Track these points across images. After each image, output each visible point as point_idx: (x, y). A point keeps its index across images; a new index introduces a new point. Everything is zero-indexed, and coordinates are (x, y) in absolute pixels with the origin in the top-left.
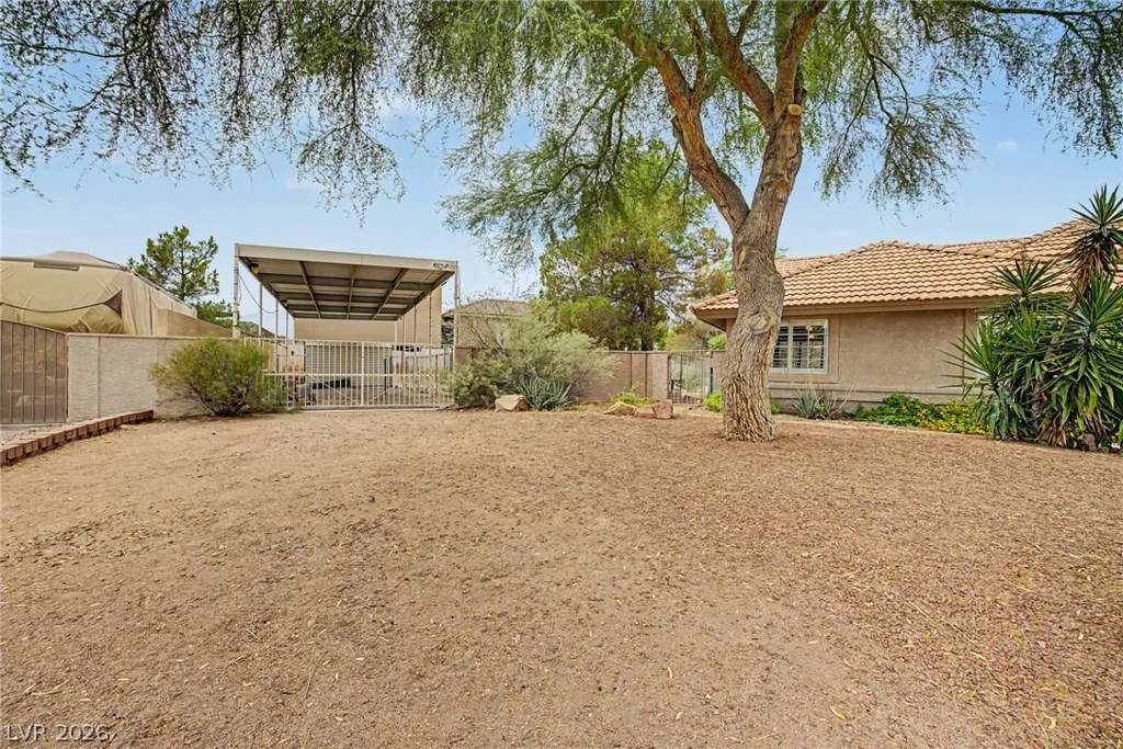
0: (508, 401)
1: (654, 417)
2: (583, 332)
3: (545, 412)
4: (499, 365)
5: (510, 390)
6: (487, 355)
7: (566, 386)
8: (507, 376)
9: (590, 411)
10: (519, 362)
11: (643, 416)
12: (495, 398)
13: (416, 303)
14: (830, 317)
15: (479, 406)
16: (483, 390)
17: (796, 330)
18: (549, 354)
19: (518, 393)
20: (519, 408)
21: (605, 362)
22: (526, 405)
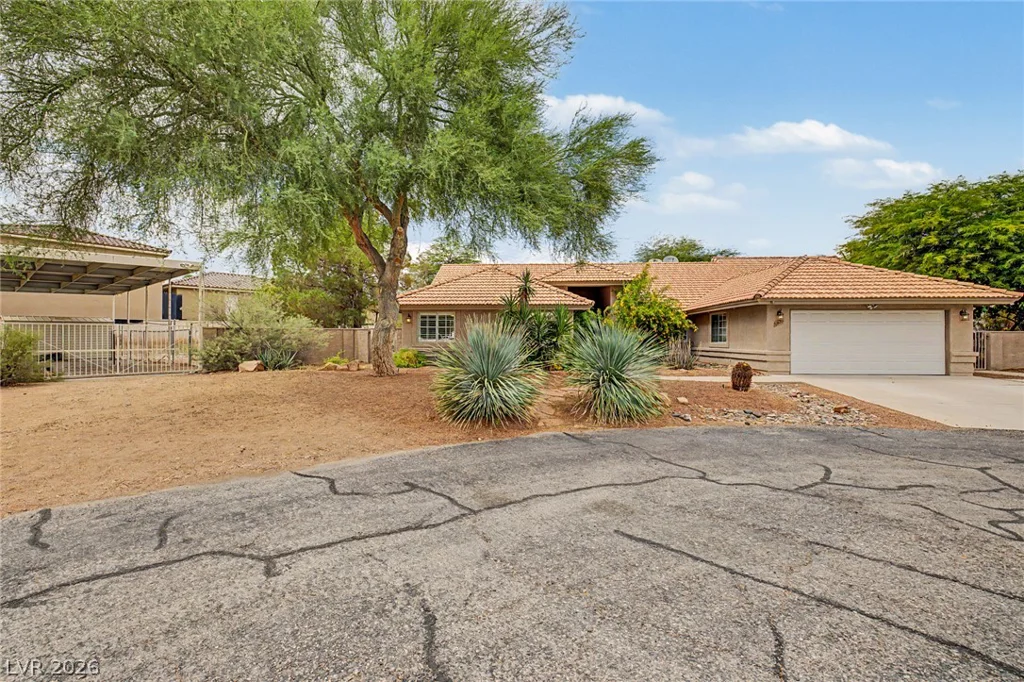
0: (251, 365)
1: (348, 370)
2: (306, 316)
3: (276, 371)
4: (241, 341)
5: (250, 357)
6: (231, 334)
7: (293, 353)
8: (248, 348)
9: (309, 368)
10: (257, 338)
11: (342, 370)
12: (238, 364)
13: (147, 284)
14: (456, 311)
15: (226, 369)
16: (228, 359)
17: (440, 317)
18: (279, 333)
19: (256, 359)
20: (258, 369)
21: (322, 336)
22: (263, 367)
